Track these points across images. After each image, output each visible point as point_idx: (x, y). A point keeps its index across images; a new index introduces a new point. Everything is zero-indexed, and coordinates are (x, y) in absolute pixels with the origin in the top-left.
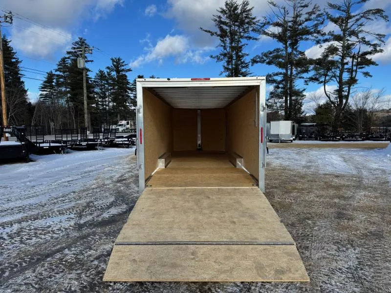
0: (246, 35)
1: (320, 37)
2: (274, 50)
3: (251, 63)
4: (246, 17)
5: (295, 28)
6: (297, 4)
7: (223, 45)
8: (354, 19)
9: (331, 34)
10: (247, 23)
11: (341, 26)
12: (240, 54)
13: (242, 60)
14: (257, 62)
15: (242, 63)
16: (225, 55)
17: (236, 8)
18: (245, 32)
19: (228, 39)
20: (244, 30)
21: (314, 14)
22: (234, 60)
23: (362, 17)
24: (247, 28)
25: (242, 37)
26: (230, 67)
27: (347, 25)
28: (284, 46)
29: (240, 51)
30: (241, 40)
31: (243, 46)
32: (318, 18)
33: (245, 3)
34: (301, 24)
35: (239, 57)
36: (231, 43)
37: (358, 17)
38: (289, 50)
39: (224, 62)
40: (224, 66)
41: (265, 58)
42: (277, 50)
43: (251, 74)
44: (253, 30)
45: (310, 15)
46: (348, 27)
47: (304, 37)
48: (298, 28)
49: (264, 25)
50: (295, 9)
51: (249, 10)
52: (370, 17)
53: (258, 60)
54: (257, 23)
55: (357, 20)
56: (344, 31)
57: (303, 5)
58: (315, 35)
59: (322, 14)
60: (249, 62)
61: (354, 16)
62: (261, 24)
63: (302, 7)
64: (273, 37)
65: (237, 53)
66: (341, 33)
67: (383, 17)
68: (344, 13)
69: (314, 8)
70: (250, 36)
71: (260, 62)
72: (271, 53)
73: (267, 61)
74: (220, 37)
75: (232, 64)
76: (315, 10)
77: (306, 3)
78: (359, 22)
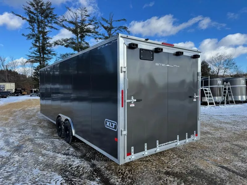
0: (50, 25)
1: (97, 36)
2: (70, 39)
3: (53, 45)
4: (50, 13)
5: (83, 27)
6: (83, 13)
7: (32, 28)
8: (114, 29)
9: (103, 35)
10: (51, 17)
11: (108, 31)
12: (45, 37)
13: (47, 42)
14: (58, 44)
15: (47, 43)
16: (33, 35)
17: (42, 5)
18: (49, 23)
19: (35, 25)
20: (48, 21)
21: (93, 22)
22: (41, 40)
23: (118, 29)
24: (50, 20)
25: (46, 25)
26: (38, 44)
27: (111, 32)
28: (77, 37)
29: (46, 35)
30: (46, 28)
31: (48, 31)
32: (96, 25)
33: (49, 3)
34: (86, 26)
35: (45, 39)
36: (38, 28)
37: (116, 29)
38: (80, 40)
39: (33, 41)
40: (33, 43)
41: (64, 43)
42: (72, 39)
43: (54, 51)
44: (55, 23)
45: (91, 22)
46: (112, 33)
47: (88, 34)
48: (84, 28)
49: (63, 21)
50: (82, 16)
51: (52, 9)
52: (121, 30)
53: (59, 43)
54: (58, 19)
55: (116, 30)
56: (109, 35)
57: (87, 14)
58: (94, 34)
59: (97, 23)
60: (53, 44)
61: (114, 28)
62: (61, 20)
63: (86, 16)
64: (69, 30)
65: (43, 36)
66: (108, 36)
67: (127, 31)
68: (109, 25)
69: (94, 18)
70: (53, 26)
71: (60, 44)
72: (68, 40)
73: (65, 44)
74: (29, 22)
75: (39, 43)
76: (94, 19)
77: (89, 14)
78: (117, 32)
